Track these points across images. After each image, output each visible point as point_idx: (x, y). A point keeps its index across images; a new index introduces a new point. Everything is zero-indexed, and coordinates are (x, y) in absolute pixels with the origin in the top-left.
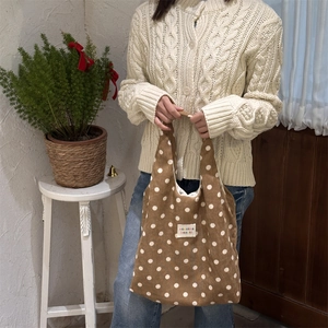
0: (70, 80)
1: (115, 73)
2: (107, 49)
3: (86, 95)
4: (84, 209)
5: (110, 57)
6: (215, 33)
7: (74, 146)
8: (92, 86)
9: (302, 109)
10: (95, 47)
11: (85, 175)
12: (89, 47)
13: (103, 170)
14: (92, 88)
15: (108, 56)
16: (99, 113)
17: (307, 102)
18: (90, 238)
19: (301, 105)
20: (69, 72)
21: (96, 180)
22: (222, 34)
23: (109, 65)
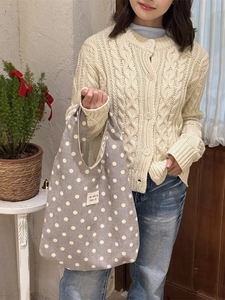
0: (11, 104)
1: (50, 97)
2: (43, 75)
3: (25, 117)
4: (21, 222)
5: (45, 82)
6: (168, 67)
7: (14, 163)
8: (31, 109)
9: (216, 128)
10: (32, 74)
11: (23, 190)
12: (27, 74)
13: (38, 184)
14: (31, 111)
15: (44, 82)
16: (36, 133)
17: (219, 122)
18: (27, 247)
19: (214, 125)
20: (10, 97)
21: (32, 194)
22: (173, 67)
23: (44, 90)
